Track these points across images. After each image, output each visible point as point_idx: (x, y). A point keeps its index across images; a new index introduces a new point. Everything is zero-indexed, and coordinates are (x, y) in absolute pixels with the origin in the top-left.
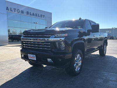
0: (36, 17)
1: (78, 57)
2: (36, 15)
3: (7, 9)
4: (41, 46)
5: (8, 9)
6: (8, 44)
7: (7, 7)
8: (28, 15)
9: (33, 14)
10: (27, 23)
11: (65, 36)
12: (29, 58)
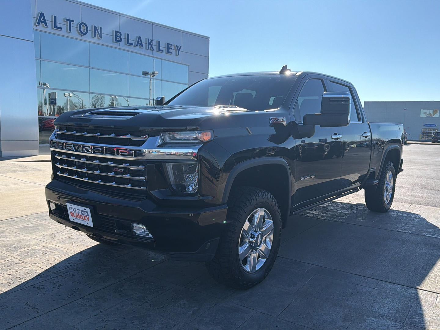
0: (149, 52)
1: (257, 219)
2: (149, 43)
3: (41, 19)
4: (112, 174)
5: (45, 22)
6: (36, 151)
7: (42, 15)
8: (116, 45)
9: (139, 43)
10: (113, 74)
11: (201, 142)
12: (71, 218)
